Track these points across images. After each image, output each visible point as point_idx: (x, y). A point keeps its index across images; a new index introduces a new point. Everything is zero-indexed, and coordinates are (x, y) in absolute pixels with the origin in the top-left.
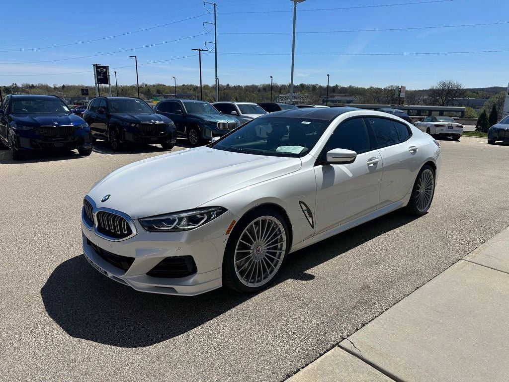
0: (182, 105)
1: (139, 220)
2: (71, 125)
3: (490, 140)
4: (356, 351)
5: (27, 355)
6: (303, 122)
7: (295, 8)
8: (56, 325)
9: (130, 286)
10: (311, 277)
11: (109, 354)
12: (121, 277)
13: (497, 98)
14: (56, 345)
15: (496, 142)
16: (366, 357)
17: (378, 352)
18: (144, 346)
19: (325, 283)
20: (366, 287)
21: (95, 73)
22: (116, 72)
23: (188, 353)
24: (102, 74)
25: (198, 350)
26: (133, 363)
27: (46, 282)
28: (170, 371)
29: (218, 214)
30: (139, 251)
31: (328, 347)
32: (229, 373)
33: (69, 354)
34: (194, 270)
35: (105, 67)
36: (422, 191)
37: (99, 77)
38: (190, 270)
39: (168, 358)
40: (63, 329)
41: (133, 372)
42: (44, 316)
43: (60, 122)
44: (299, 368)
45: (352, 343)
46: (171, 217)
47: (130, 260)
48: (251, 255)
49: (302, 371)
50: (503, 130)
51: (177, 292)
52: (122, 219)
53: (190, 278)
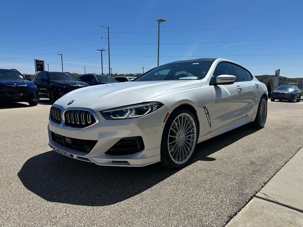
0: (95, 77)
1: (101, 112)
2: (25, 85)
3: (272, 99)
4: (270, 199)
5: (14, 215)
6: (193, 64)
7: (159, 25)
8: (34, 195)
9: (93, 162)
10: (213, 159)
11: (83, 211)
12: (86, 156)
13: (268, 80)
14: (37, 208)
15: (275, 100)
16: (281, 202)
17: (287, 198)
18: (110, 204)
19: (225, 162)
20: (252, 163)
21: (35, 64)
22: (48, 65)
23: (146, 207)
24: (40, 65)
25: (153, 205)
26: (105, 217)
27: (20, 169)
28: (137, 220)
29: (158, 108)
30: (101, 135)
31: (249, 198)
32: (184, 218)
33: (50, 214)
34: (142, 148)
35: (42, 61)
36: (261, 112)
37: (38, 67)
38: (139, 148)
39: (132, 211)
40: (41, 197)
41: (107, 222)
42: (23, 189)
43: (18, 84)
44: (236, 212)
45: (265, 194)
46: (124, 109)
47: (94, 143)
48: (176, 141)
49: (239, 214)
50: (279, 93)
51: (130, 165)
52: (87, 112)
53: (140, 154)
